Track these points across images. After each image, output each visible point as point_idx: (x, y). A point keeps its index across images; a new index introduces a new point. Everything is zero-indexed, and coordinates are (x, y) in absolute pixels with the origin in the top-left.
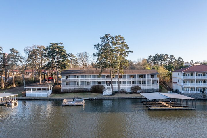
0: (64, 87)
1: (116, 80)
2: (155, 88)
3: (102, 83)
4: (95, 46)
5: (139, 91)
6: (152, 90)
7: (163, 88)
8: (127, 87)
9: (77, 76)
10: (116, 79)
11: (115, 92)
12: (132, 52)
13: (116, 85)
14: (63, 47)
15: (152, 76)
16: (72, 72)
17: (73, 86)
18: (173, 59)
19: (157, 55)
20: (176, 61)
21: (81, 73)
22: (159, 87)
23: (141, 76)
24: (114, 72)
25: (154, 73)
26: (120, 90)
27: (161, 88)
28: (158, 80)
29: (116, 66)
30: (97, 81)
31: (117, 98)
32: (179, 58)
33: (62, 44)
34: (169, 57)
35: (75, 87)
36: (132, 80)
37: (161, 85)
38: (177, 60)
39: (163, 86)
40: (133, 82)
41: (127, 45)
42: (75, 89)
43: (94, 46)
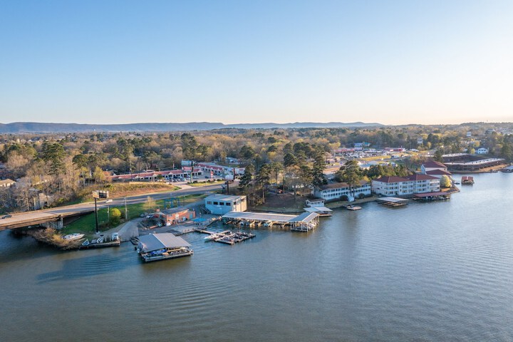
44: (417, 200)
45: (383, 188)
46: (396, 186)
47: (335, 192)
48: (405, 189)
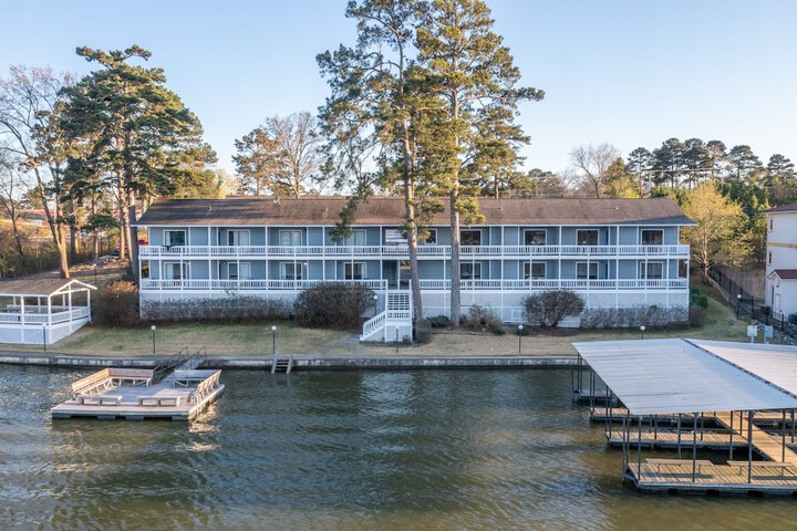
0: (154, 292)
1: (445, 258)
2: (667, 304)
3: (364, 271)
4: (323, 58)
5: (570, 322)
6: (650, 314)
7: (711, 301)
8: (505, 298)
9: (231, 233)
10: (441, 250)
11: (433, 326)
12: (539, 96)
13: (439, 286)
14: (158, 75)
15: (650, 237)
16: (206, 210)
17: (205, 286)
18: (746, 163)
19: (671, 145)
20: (762, 170)
21: (249, 217)
22: (693, 299)
23: (588, 236)
24: (426, 210)
25: (664, 215)
26: (464, 311)
27: (704, 304)
28: (688, 257)
29: (437, 172)
30: (339, 262)
31: (436, 363)
32: (777, 159)
33: (145, 55)
34: (728, 151)
35: (211, 291)
36: (531, 258)
37: (699, 287)
38: (765, 165)
39: (709, 294)
40: (538, 269)
41: (510, 53)
42: (214, 302)
43: (320, 58)
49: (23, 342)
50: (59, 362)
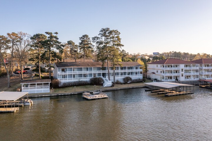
1: (111, 72)
13: (110, 77)
17: (72, 79)
26: (116, 81)
36: (123, 72)
44: (206, 88)
45: (159, 71)
46: (176, 69)
47: (84, 72)
48: (188, 74)
49: (43, 92)
50: (59, 95)
